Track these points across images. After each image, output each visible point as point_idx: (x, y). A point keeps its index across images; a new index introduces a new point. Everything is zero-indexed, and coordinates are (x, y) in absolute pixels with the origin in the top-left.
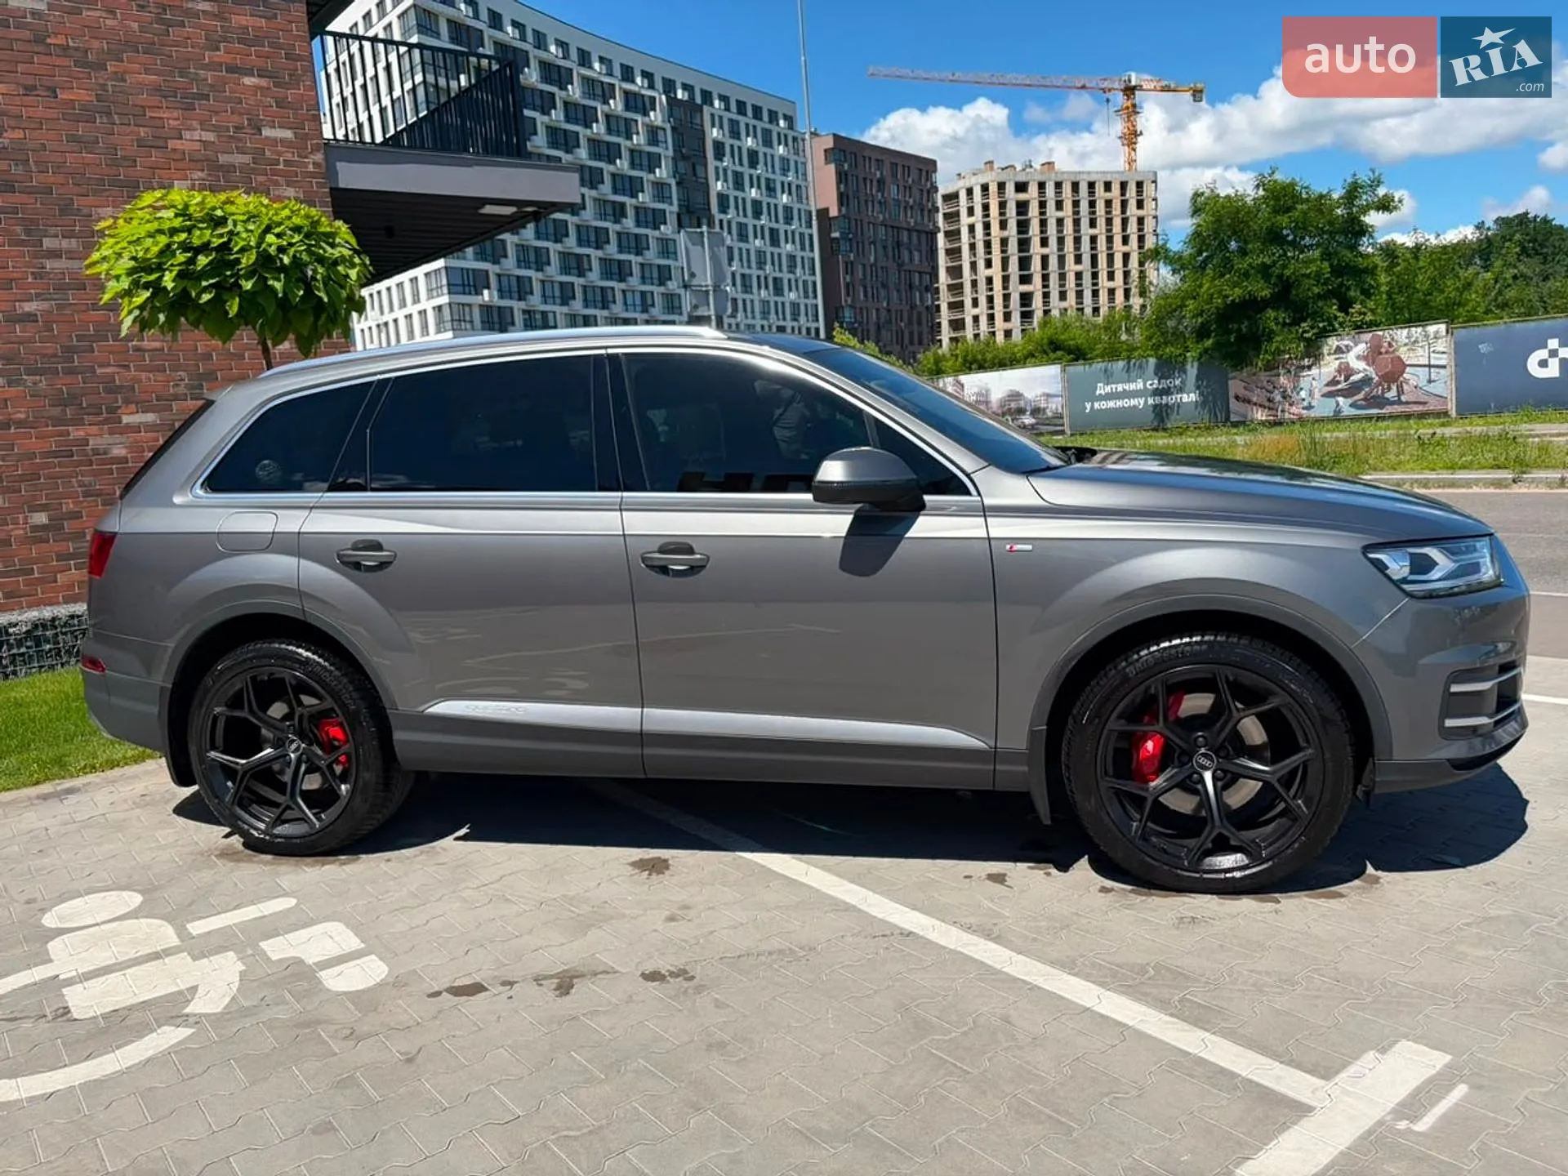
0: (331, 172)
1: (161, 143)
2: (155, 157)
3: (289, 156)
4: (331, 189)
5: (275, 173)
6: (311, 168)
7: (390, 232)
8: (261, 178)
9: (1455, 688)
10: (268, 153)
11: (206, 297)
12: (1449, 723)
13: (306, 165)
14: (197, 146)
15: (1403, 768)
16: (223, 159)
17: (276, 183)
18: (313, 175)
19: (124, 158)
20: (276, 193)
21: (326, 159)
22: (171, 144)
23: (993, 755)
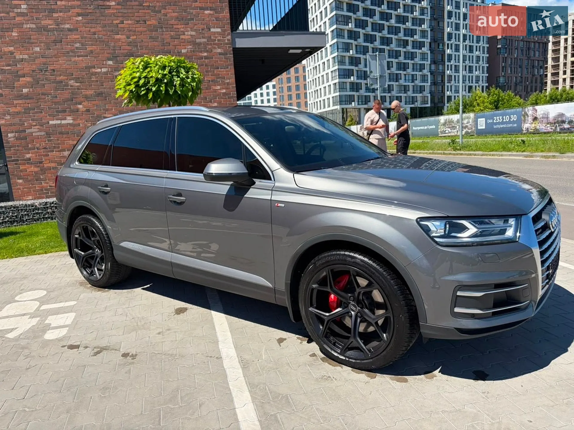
0: (233, 42)
1: (178, 37)
2: (176, 42)
3: (219, 38)
4: (233, 48)
5: (215, 44)
6: (226, 41)
7: (263, 61)
8: (209, 47)
9: (459, 293)
10: (212, 37)
11: (143, 93)
12: (457, 310)
13: (225, 40)
14: (189, 37)
15: (432, 328)
16: (198, 41)
17: (215, 48)
18: (227, 44)
19: (167, 43)
20: (215, 51)
21: (232, 38)
22: (182, 37)
23: (274, 291)
